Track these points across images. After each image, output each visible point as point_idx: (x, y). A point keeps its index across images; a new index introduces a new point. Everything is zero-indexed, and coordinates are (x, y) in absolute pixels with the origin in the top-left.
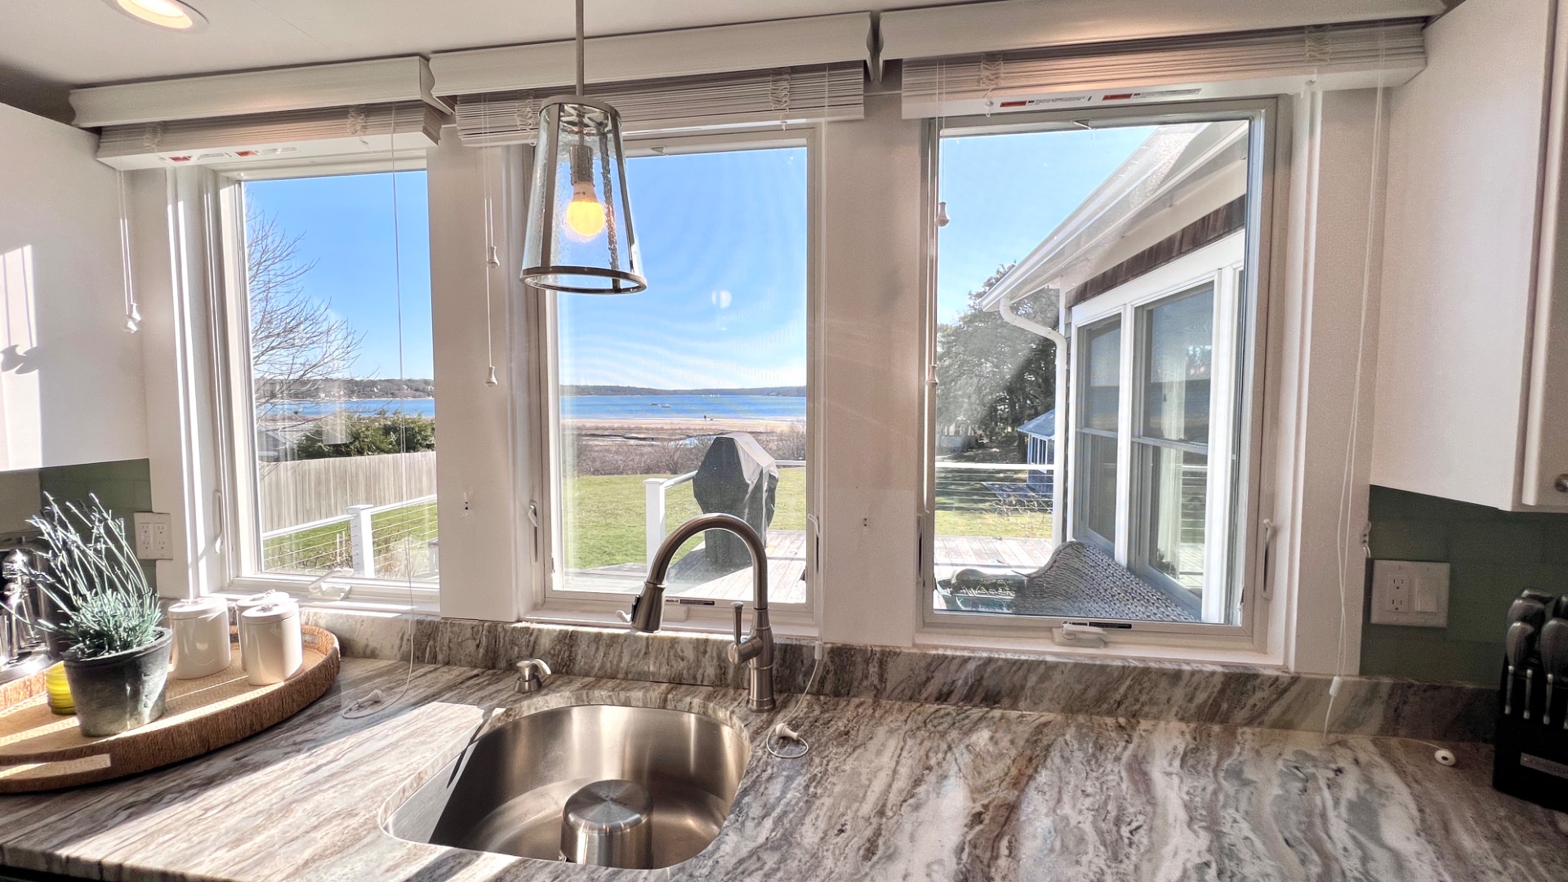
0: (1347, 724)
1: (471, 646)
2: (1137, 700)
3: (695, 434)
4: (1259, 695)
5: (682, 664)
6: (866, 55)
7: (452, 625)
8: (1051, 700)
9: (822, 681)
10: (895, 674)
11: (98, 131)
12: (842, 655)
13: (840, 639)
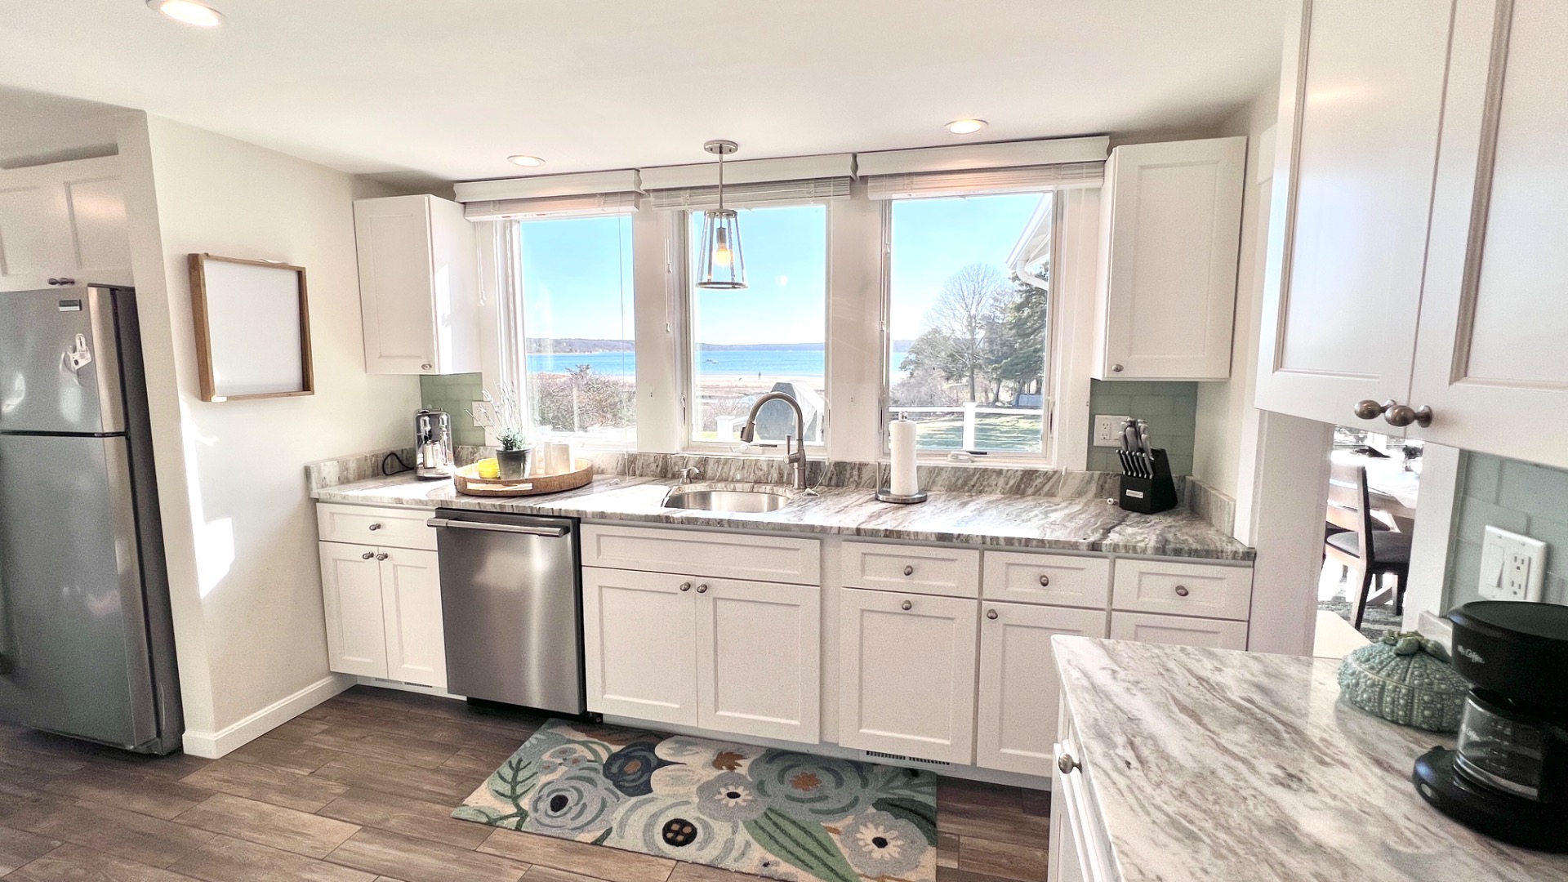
0: (1080, 494)
1: (653, 466)
2: (982, 484)
3: (753, 392)
4: (1039, 480)
5: (761, 473)
6: (850, 173)
7: (644, 456)
8: (941, 486)
9: (830, 479)
10: (866, 475)
11: (464, 203)
12: (840, 467)
13: (839, 459)
